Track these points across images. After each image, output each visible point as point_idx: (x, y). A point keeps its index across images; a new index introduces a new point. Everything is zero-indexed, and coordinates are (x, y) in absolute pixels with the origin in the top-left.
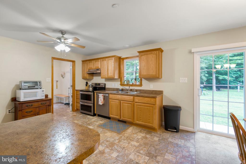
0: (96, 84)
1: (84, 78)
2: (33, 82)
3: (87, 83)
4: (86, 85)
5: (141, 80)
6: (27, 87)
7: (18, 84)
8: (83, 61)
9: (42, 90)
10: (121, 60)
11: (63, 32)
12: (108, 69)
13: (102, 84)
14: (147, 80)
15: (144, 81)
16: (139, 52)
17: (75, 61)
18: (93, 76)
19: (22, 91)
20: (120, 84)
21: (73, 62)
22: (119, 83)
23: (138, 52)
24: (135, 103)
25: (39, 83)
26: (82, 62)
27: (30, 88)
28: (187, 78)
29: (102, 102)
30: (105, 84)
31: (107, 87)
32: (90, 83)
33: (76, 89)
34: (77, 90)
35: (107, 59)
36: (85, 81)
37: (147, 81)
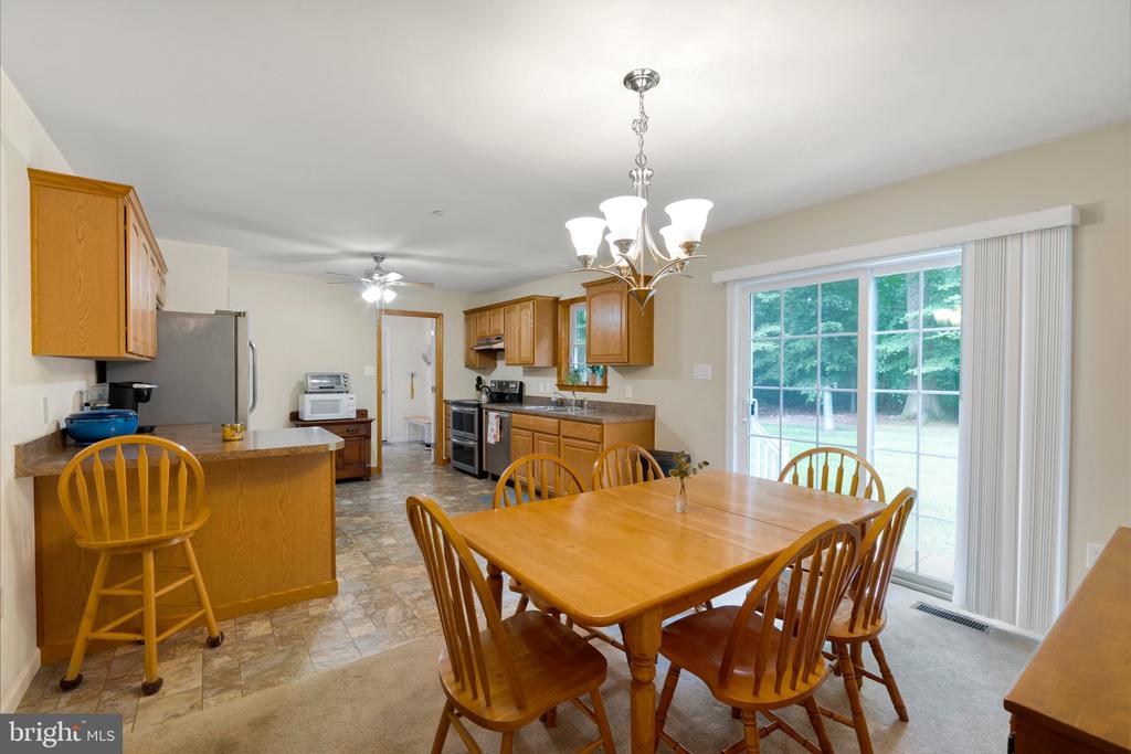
0: (500, 384)
1: (469, 365)
2: (331, 376)
3: (479, 380)
4: (478, 388)
5: (605, 371)
6: (316, 388)
7: (302, 380)
8: (467, 313)
9: (349, 395)
10: (560, 307)
11: (378, 257)
12: (520, 338)
13: (513, 382)
14: (619, 372)
15: (612, 375)
16: (587, 286)
17: (442, 315)
18: (496, 359)
19: (308, 397)
20: (558, 385)
21: (437, 316)
22: (555, 380)
23: (583, 285)
24: (562, 439)
25: (342, 380)
26: (463, 315)
27: (324, 390)
28: (710, 366)
29: (495, 436)
30: (521, 384)
31: (528, 392)
32: (488, 380)
33: (446, 397)
34: (447, 402)
35: (517, 306)
36: (476, 375)
37: (619, 375)
